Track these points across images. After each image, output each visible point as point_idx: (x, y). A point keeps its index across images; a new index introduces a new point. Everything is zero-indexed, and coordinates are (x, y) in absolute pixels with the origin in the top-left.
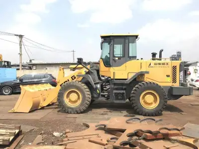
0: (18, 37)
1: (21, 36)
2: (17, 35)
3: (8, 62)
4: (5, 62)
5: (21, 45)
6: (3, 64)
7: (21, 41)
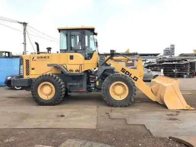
0: (22, 25)
1: (25, 24)
2: (21, 23)
3: (9, 53)
4: (6, 52)
5: (25, 34)
6: (4, 54)
7: (25, 30)
